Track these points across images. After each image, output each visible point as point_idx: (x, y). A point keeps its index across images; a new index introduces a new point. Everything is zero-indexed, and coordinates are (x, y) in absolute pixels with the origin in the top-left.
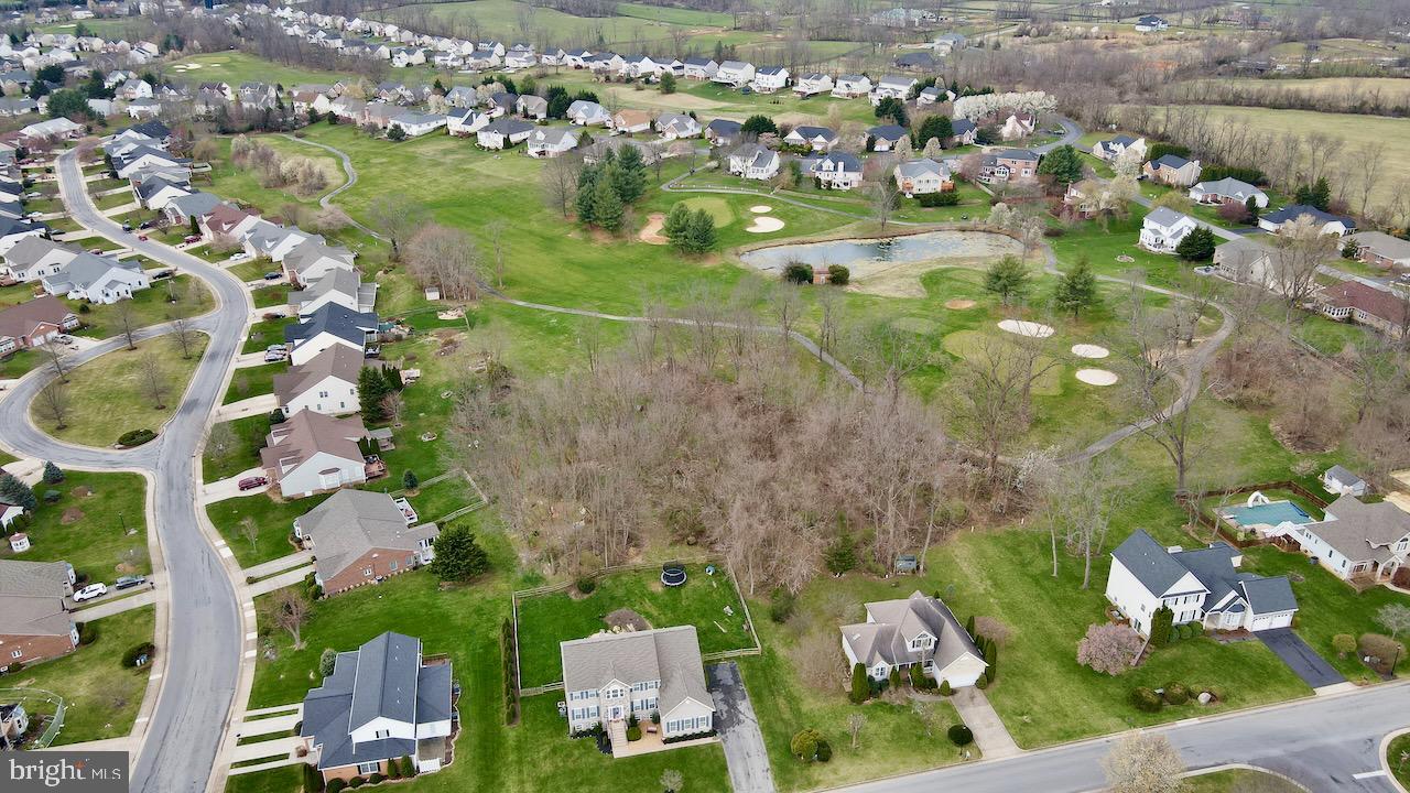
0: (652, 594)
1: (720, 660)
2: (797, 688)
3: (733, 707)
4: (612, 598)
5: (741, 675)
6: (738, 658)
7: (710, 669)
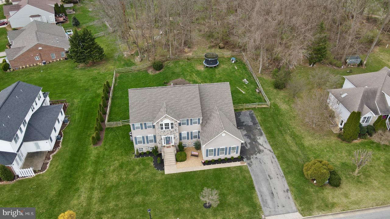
0: (198, 71)
1: (242, 109)
2: (299, 130)
3: (254, 140)
4: (173, 73)
5: (258, 119)
6: (254, 109)
7: (238, 113)
